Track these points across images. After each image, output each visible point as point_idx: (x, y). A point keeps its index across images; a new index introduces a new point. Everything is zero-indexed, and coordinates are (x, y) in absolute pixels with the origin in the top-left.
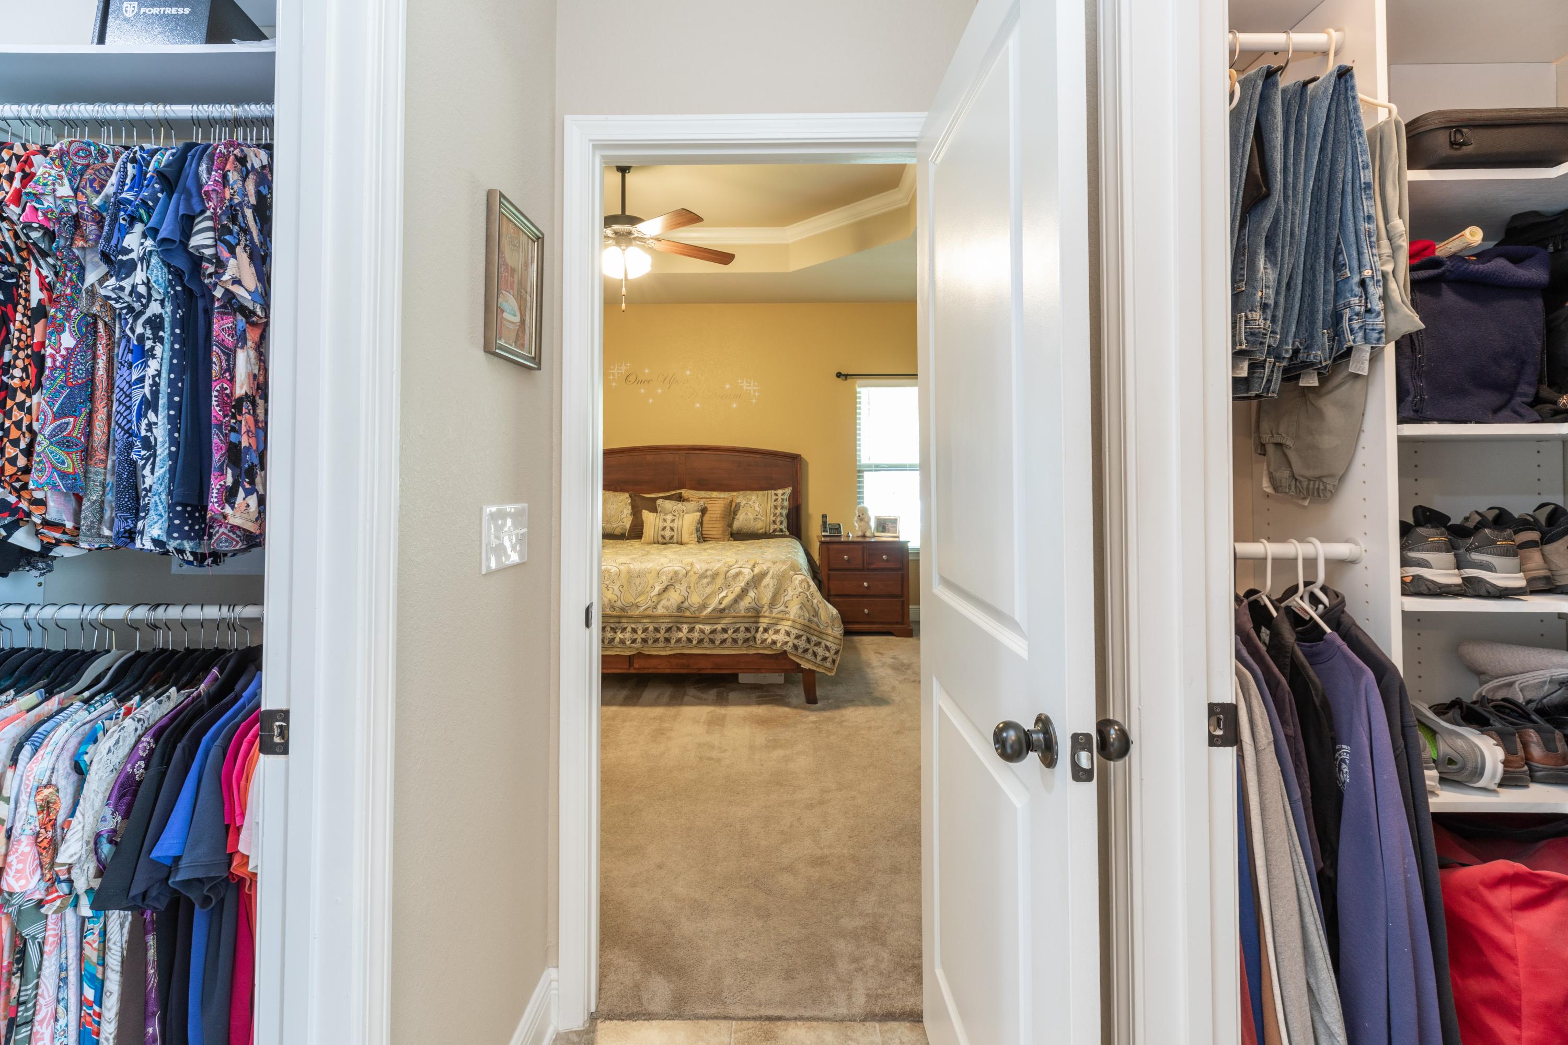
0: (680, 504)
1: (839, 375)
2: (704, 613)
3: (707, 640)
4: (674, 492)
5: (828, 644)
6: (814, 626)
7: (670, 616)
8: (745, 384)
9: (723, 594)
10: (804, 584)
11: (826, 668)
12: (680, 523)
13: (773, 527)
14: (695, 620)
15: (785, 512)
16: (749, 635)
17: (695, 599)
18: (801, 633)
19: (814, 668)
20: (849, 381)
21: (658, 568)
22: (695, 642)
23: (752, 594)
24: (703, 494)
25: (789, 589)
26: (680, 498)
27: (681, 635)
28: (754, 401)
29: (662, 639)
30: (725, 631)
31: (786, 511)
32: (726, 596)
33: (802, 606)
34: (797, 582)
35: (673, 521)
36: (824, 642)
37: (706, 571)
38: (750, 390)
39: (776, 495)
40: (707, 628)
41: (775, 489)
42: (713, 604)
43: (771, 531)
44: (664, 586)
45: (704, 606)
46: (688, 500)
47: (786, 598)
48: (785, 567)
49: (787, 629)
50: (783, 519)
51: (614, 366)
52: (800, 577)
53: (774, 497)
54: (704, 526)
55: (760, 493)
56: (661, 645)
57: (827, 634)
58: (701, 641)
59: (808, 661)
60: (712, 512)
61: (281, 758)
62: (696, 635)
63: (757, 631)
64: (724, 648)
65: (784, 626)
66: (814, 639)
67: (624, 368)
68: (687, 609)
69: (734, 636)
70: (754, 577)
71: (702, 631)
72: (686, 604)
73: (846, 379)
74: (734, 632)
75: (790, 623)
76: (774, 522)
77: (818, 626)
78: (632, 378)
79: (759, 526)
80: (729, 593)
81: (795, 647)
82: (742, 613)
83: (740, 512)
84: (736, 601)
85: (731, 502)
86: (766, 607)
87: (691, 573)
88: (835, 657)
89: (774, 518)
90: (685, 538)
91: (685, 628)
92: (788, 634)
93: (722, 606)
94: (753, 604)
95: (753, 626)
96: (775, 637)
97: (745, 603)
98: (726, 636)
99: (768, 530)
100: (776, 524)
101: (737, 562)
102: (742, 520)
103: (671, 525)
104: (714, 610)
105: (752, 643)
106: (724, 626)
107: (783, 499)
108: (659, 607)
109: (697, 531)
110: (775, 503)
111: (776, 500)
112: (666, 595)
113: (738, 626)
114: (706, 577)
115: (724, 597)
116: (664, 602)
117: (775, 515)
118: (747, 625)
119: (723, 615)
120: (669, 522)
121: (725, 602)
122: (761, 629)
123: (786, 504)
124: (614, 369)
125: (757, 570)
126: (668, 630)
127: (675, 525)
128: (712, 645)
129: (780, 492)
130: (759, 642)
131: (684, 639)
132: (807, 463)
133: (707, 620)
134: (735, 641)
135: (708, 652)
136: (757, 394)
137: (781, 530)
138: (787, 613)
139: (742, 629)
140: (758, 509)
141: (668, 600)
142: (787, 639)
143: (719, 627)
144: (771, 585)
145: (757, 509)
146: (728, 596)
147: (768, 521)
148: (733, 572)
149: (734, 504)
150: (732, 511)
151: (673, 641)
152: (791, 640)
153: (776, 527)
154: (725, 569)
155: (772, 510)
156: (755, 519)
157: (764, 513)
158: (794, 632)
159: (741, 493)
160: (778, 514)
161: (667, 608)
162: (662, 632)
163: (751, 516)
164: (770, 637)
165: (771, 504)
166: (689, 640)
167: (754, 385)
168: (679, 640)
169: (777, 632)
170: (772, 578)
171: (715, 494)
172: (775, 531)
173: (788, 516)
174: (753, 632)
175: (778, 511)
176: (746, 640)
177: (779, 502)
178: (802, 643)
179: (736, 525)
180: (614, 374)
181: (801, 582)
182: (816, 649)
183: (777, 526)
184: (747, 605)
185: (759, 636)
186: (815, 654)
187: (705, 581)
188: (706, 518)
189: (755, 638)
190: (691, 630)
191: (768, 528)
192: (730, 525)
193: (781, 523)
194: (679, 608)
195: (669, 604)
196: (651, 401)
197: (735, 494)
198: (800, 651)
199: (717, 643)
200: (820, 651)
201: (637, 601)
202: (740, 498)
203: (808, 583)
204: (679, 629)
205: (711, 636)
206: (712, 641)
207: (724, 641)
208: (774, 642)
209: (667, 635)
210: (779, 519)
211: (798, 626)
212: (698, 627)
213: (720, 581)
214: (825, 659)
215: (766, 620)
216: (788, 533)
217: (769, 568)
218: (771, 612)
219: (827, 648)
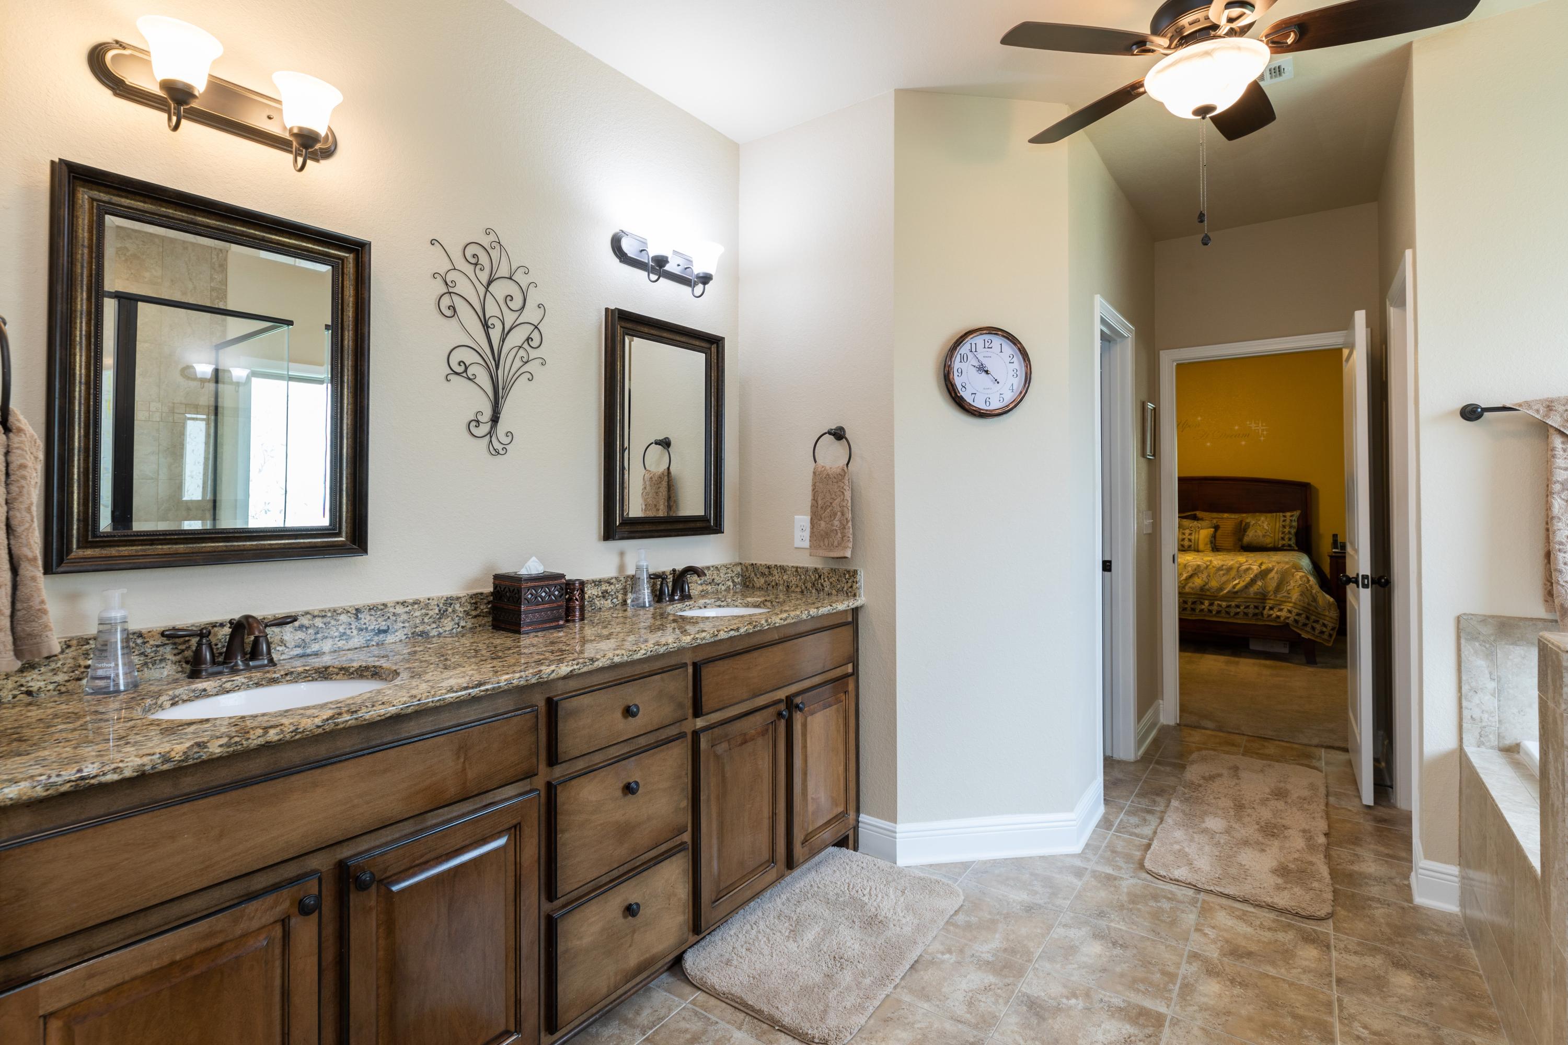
0: (1195, 523)
2: (1222, 594)
3: (1223, 611)
4: (1189, 513)
5: (1326, 622)
6: (1313, 608)
7: (1195, 594)
8: (1253, 425)
9: (1236, 582)
10: (1304, 579)
11: (1323, 639)
12: (1197, 536)
13: (1281, 543)
14: (1213, 598)
15: (1293, 531)
16: (1257, 611)
17: (1214, 584)
18: (1301, 612)
19: (1313, 638)
21: (1186, 562)
22: (1214, 613)
23: (1260, 583)
24: (1215, 515)
25: (1291, 582)
26: (1195, 518)
27: (1203, 607)
28: (1262, 438)
29: (1189, 608)
30: (1238, 606)
31: (1295, 530)
32: (1239, 583)
33: (1302, 594)
34: (1298, 577)
35: (1190, 534)
36: (1321, 621)
37: (1222, 566)
38: (1258, 430)
39: (1284, 516)
40: (1224, 604)
41: (1283, 512)
42: (1229, 588)
43: (1280, 545)
44: (1189, 574)
45: (1221, 589)
46: (1202, 519)
47: (1288, 588)
48: (1287, 566)
49: (1289, 608)
50: (1291, 536)
52: (1301, 574)
53: (1282, 519)
54: (1217, 539)
55: (1269, 515)
56: (1189, 612)
57: (1325, 616)
58: (1219, 612)
59: (1307, 632)
60: (1224, 529)
61: (1109, 573)
62: (1215, 608)
63: (1264, 608)
64: (1237, 619)
65: (1287, 606)
66: (1313, 617)
68: (1208, 590)
69: (1246, 611)
70: (1261, 572)
71: (1219, 605)
72: (1207, 587)
74: (1245, 608)
75: (1291, 605)
76: (1283, 539)
77: (1316, 608)
79: (1268, 541)
80: (1241, 582)
81: (1296, 621)
82: (1252, 595)
83: (1249, 530)
84: (1247, 587)
85: (1241, 521)
86: (1272, 593)
87: (1211, 567)
88: (1331, 632)
89: (1282, 536)
90: (1201, 547)
91: (1207, 603)
92: (1290, 612)
93: (1236, 590)
94: (1261, 590)
95: (1261, 605)
96: (1278, 613)
97: (1254, 589)
98: (1238, 610)
99: (1276, 543)
101: (1247, 561)
102: (1251, 536)
103: (1189, 537)
104: (1229, 592)
105: (1260, 617)
106: (1237, 603)
107: (1291, 520)
108: (1187, 588)
109: (1211, 542)
110: (1284, 523)
111: (1284, 521)
112: (1191, 580)
113: (1248, 604)
114: (1222, 570)
115: (1236, 584)
116: (1190, 585)
117: (1283, 533)
118: (1256, 604)
119: (1236, 596)
120: (1187, 535)
121: (1238, 587)
122: (1267, 608)
123: (1295, 524)
125: (1263, 567)
126: (1194, 603)
127: (1193, 537)
128: (1228, 616)
129: (1288, 514)
130: (1265, 616)
131: (1206, 610)
132: (1317, 490)
133: (1223, 599)
134: (1246, 614)
135: (1225, 620)
136: (1265, 433)
137: (1290, 546)
138: (1290, 598)
139: (1252, 606)
141: (1193, 583)
142: (1289, 615)
143: (1233, 604)
144: (1276, 578)
145: (1266, 527)
146: (1240, 583)
147: (1277, 538)
148: (1244, 567)
149: (1244, 524)
150: (1241, 529)
151: (1197, 611)
152: (1292, 617)
153: (1284, 542)
154: (1238, 565)
155: (1281, 529)
156: (1264, 536)
157: (1273, 531)
158: (1295, 611)
159: (1250, 514)
160: (1287, 532)
161: (1192, 588)
162: (1189, 604)
163: (1260, 533)
164: (1275, 613)
165: (1279, 525)
166: (1210, 611)
167: (1262, 426)
168: (1202, 610)
169: (1281, 610)
170: (1277, 573)
171: (1226, 515)
172: (1283, 545)
173: (1297, 534)
174: (1261, 609)
175: (1287, 530)
176: (1255, 615)
177: (1288, 522)
178: (1302, 619)
179: (1246, 540)
181: (1301, 577)
182: (1314, 625)
183: (1286, 542)
184: (1256, 590)
185: (1265, 612)
186: (1313, 628)
187: (1222, 572)
188: (1219, 533)
189: (1262, 614)
190: (1211, 604)
192: (1241, 540)
193: (1290, 539)
194: (1202, 589)
195: (1193, 586)
197: (1244, 515)
198: (1300, 624)
199: (1232, 614)
200: (1318, 626)
202: (1249, 519)
203: (1308, 578)
204: (1202, 603)
205: (1227, 610)
206: (1228, 613)
207: (1237, 614)
208: (1278, 617)
209: (1193, 606)
210: (1287, 536)
211: (1299, 607)
212: (1216, 603)
213: (1233, 573)
214: (1322, 632)
215: (1272, 602)
216: (1297, 548)
217: (1273, 566)
218: (1276, 596)
219: (1324, 625)
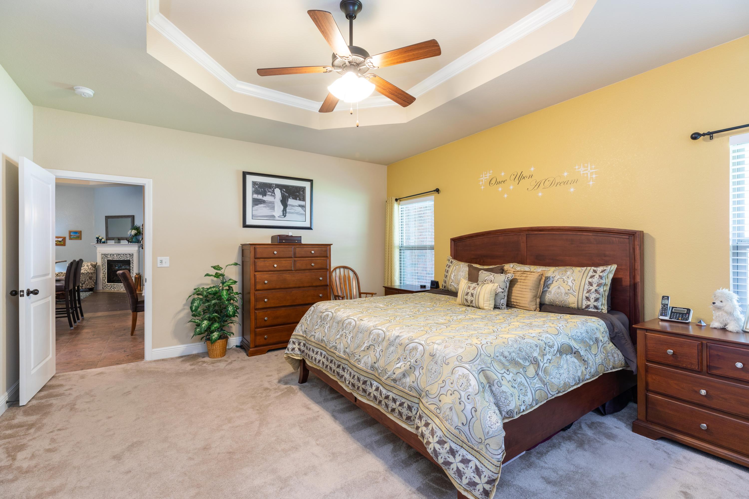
0: (492, 275)
1: (695, 136)
4: (499, 266)
13: (585, 303)
15: (604, 289)
20: (717, 139)
24: (522, 267)
26: (500, 270)
31: (607, 289)
38: (587, 174)
39: (593, 271)
41: (593, 266)
43: (584, 307)
46: (505, 272)
51: (483, 175)
53: (590, 274)
60: (521, 284)
67: (488, 175)
73: (711, 138)
76: (588, 298)
78: (493, 182)
79: (572, 301)
83: (552, 286)
85: (543, 275)
89: (587, 295)
99: (580, 305)
100: (589, 300)
102: (554, 293)
110: (590, 280)
111: (592, 277)
117: (589, 291)
120: (471, 289)
123: (608, 282)
124: (482, 177)
127: (475, 292)
129: (600, 269)
137: (594, 307)
140: (571, 284)
147: (581, 297)
149: (546, 278)
150: (543, 285)
155: (586, 287)
156: (567, 294)
157: (577, 289)
159: (554, 268)
160: (593, 290)
163: (563, 291)
165: (586, 280)
172: (588, 306)
175: (594, 288)
177: (595, 279)
179: (548, 297)
180: (482, 180)
183: (590, 303)
191: (580, 303)
192: (541, 297)
193: (596, 300)
196: (506, 196)
197: (546, 268)
201: (355, 351)
202: (552, 272)
210: (593, 296)
